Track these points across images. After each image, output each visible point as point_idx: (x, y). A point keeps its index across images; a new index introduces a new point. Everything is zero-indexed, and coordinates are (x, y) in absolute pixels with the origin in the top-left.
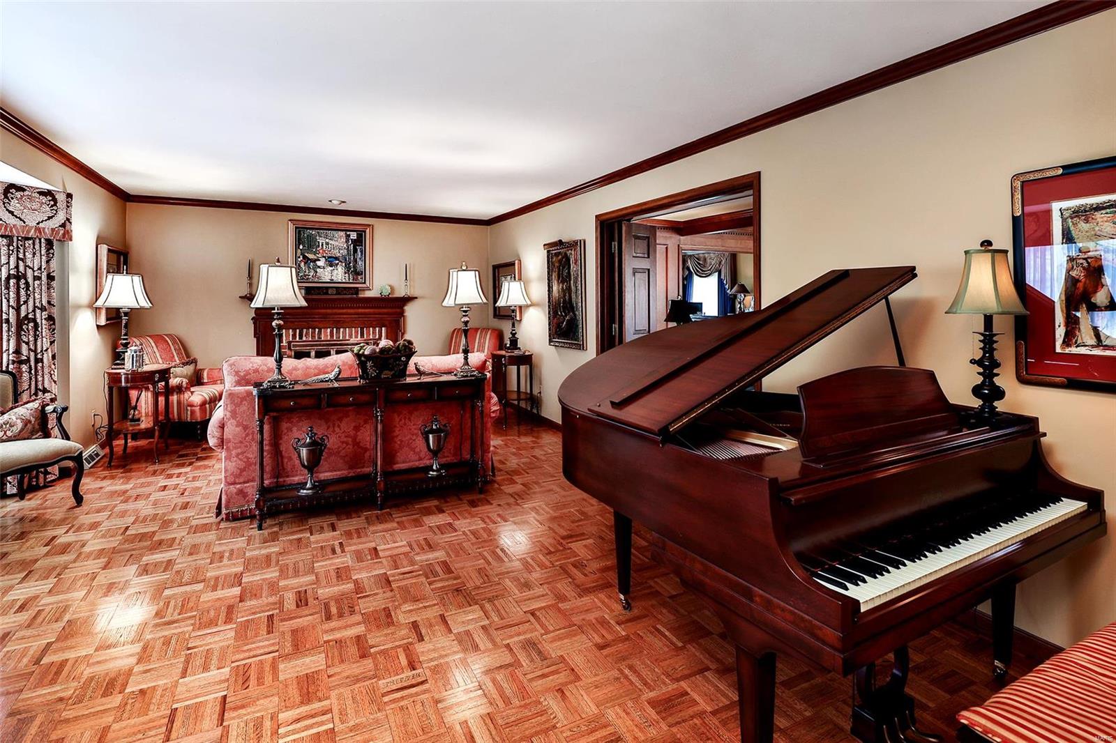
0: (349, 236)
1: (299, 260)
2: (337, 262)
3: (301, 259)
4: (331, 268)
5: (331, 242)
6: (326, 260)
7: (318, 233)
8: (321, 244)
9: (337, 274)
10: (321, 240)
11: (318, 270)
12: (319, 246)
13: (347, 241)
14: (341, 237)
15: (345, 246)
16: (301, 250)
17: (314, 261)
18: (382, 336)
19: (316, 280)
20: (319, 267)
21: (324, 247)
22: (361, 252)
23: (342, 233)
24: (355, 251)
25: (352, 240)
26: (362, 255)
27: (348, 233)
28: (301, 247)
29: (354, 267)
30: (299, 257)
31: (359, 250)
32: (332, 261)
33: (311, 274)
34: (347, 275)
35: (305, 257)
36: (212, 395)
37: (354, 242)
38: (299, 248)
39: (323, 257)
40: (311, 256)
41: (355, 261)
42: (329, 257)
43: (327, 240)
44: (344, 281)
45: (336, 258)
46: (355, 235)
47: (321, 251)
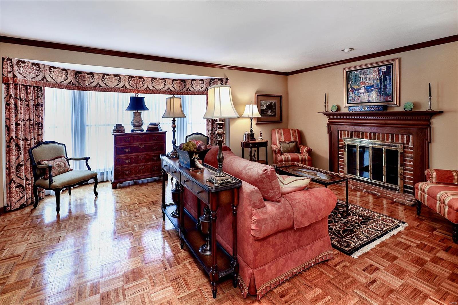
0: (380, 70)
1: (349, 90)
2: (372, 89)
3: (350, 89)
4: (368, 93)
5: (368, 76)
6: (365, 88)
7: (360, 72)
8: (361, 79)
9: (372, 97)
10: (362, 76)
11: (360, 95)
12: (360, 80)
13: (379, 74)
14: (374, 72)
15: (378, 77)
16: (350, 84)
17: (358, 90)
18: (409, 142)
19: (359, 101)
20: (361, 93)
21: (364, 80)
22: (390, 79)
23: (376, 69)
24: (385, 79)
25: (382, 72)
26: (390, 81)
27: (380, 68)
28: (350, 83)
29: (385, 90)
30: (349, 89)
31: (388, 78)
32: (368, 89)
33: (356, 98)
34: (379, 97)
35: (352, 88)
36: (303, 158)
37: (384, 73)
38: (349, 83)
39: (363, 87)
40: (356, 87)
41: (385, 86)
42: (366, 87)
43: (366, 76)
44: (377, 101)
45: (372, 86)
46: (385, 68)
47: (362, 83)
